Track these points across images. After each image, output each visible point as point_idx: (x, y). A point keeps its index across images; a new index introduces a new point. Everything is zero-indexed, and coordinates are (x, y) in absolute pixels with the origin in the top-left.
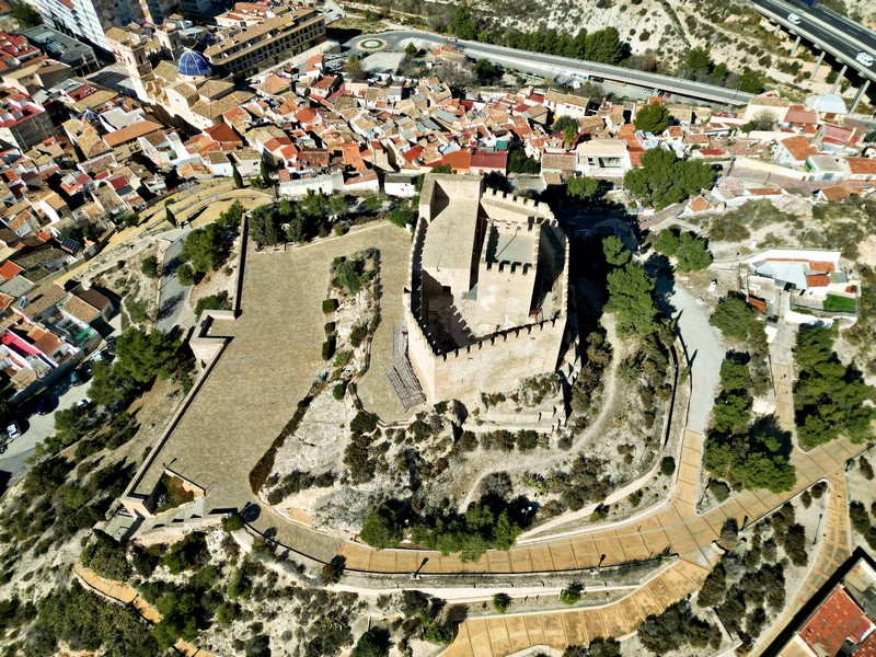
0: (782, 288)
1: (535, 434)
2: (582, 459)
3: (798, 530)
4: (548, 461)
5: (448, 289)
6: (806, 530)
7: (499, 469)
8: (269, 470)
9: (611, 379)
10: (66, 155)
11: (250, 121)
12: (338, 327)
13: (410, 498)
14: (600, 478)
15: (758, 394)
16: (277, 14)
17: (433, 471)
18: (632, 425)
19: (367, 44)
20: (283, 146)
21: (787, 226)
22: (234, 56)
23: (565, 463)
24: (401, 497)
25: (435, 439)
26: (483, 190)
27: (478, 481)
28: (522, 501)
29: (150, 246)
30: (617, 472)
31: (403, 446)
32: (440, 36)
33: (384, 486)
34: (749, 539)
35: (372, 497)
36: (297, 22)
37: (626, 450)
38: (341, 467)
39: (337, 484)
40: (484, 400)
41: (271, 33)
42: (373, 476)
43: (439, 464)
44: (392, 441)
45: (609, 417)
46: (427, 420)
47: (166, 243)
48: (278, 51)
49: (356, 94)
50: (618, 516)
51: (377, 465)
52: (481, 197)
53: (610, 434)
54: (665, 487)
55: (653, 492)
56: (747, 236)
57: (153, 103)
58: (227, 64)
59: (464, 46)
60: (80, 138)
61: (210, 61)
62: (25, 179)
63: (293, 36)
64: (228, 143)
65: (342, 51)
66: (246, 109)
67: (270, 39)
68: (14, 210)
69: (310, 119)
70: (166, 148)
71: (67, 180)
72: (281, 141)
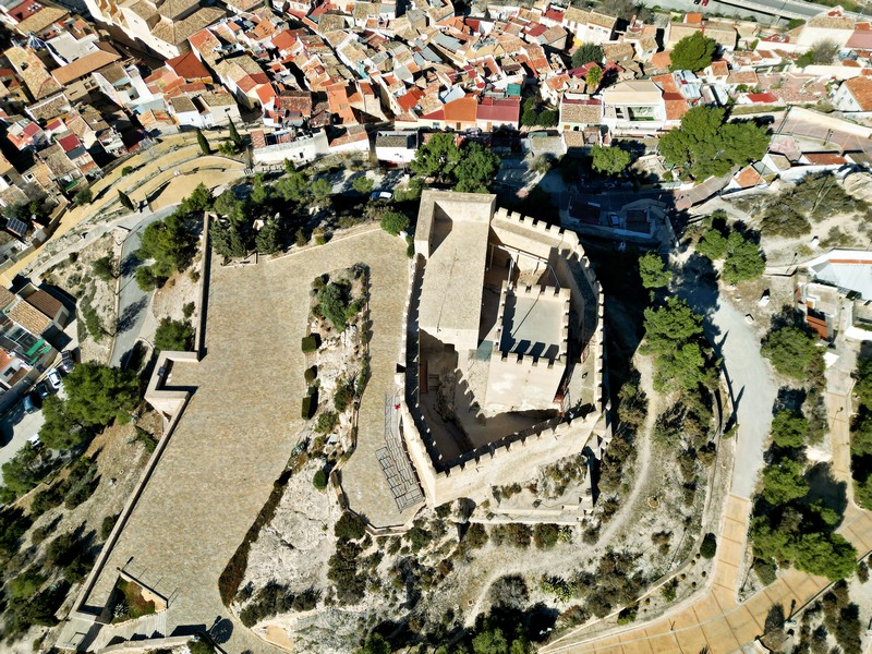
0: (844, 296)
1: (556, 527)
2: (610, 556)
3: (851, 612)
4: (569, 559)
5: (451, 347)
6: (860, 610)
7: (513, 570)
8: (241, 576)
9: (645, 442)
10: (12, 95)
11: (220, 49)
12: (320, 375)
13: (408, 616)
14: (631, 575)
15: (812, 442)
17: (434, 577)
18: (669, 506)
20: (259, 86)
21: (856, 218)
23: (590, 562)
24: (397, 618)
25: (436, 545)
26: (495, 209)
27: (488, 585)
28: (540, 607)
29: (104, 235)
30: (650, 566)
31: (399, 556)
33: (376, 606)
34: (797, 631)
35: (362, 619)
37: (662, 537)
38: (325, 584)
39: (320, 606)
40: (496, 494)
42: (364, 595)
43: (441, 568)
44: (385, 551)
45: (642, 496)
46: (427, 527)
47: (121, 233)
49: (343, 9)
50: (649, 613)
51: (368, 582)
52: (492, 217)
53: (643, 520)
54: (704, 574)
55: (690, 580)
56: (807, 229)
57: (110, 22)
60: (27, 73)
64: (195, 79)
66: (216, 33)
69: (289, 46)
70: (126, 86)
71: (16, 130)
72: (256, 79)
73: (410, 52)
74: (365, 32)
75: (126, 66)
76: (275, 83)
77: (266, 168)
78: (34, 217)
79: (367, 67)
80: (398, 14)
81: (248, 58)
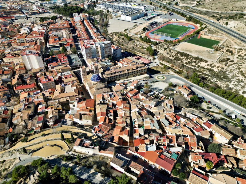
11: (101, 101)
16: (132, 65)
19: (159, 78)
20: (101, 116)
22: (113, 75)
29: (14, 159)
32: (186, 80)
36: (137, 68)
41: (128, 70)
48: (128, 75)
49: (141, 99)
58: (110, 77)
59: (193, 86)
60: (56, 92)
61: (106, 75)
62: (29, 104)
63: (134, 72)
64: (89, 108)
65: (150, 78)
66: (103, 96)
67: (127, 72)
68: (17, 114)
69: (120, 105)
70: (73, 103)
71: (40, 107)
72: (102, 114)
73: (150, 122)
74: (142, 109)
75: (77, 98)
76: (106, 117)
77: (74, 153)
78: (13, 139)
79: (136, 121)
80: (156, 105)
81: (106, 105)
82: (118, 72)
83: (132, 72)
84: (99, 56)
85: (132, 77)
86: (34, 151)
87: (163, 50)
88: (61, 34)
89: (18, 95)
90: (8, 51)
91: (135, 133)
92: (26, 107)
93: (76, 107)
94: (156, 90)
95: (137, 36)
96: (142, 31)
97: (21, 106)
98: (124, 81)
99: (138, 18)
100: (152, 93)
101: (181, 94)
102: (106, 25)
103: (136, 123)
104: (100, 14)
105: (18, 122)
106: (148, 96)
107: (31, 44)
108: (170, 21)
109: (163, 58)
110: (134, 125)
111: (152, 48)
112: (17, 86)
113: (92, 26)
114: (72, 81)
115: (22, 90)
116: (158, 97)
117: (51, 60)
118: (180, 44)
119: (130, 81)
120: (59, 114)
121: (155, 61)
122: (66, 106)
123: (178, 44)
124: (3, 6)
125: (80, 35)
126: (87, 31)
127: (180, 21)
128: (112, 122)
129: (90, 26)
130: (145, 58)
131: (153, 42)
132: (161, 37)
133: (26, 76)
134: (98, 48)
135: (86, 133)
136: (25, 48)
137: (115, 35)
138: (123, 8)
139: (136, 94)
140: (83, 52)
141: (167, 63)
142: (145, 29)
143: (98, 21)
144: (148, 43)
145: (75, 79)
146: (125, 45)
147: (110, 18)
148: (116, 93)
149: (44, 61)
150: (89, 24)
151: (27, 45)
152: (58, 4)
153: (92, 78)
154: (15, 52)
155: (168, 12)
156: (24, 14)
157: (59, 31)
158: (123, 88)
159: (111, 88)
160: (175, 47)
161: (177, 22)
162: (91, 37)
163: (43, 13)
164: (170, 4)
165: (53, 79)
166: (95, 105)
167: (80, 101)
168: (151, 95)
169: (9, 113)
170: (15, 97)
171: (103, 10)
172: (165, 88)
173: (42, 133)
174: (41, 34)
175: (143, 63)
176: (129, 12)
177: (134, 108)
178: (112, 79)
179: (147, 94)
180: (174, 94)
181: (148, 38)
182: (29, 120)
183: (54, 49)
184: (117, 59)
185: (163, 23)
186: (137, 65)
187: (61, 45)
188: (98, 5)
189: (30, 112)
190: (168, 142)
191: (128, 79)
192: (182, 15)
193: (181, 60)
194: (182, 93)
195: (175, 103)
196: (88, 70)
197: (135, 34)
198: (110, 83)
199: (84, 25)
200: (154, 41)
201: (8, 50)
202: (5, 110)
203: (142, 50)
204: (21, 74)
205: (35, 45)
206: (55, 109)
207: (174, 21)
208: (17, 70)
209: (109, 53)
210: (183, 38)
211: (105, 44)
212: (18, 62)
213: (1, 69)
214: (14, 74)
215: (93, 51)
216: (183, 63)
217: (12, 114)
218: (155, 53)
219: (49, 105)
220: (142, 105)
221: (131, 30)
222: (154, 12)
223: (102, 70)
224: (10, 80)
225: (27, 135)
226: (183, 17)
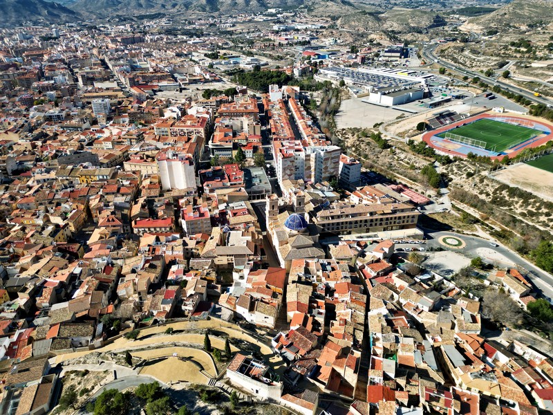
10: (195, 249)
11: (301, 275)
16: (382, 203)
19: (448, 241)
20: (297, 312)
22: (335, 221)
29: (106, 372)
32: (519, 256)
36: (394, 212)
41: (371, 214)
48: (371, 225)
49: (397, 286)
57: (270, 230)
58: (329, 224)
59: (537, 275)
60: (209, 241)
61: (319, 219)
62: (153, 259)
63: (387, 219)
64: (272, 287)
65: (424, 239)
66: (307, 264)
67: (368, 217)
68: (128, 277)
69: (343, 293)
70: (240, 270)
71: (174, 268)
72: (299, 306)
73: (414, 347)
74: (397, 311)
75: (249, 260)
76: (309, 315)
77: (226, 387)
78: (112, 328)
79: (378, 339)
80: (434, 309)
81: (311, 288)
82: (347, 216)
83: (381, 219)
84: (310, 177)
85: (381, 231)
86: (147, 363)
87: (464, 176)
88: (240, 125)
89: (137, 239)
90: (135, 150)
91: (373, 368)
92: (147, 265)
93: (245, 281)
94: (438, 271)
95: (402, 140)
96: (415, 131)
97: (138, 261)
98: (358, 237)
99: (409, 100)
100: (426, 277)
101: (502, 291)
102: (335, 111)
103: (377, 343)
104: (324, 88)
105: (127, 293)
106: (416, 282)
107: (180, 140)
108: (486, 113)
109: (462, 196)
110: (372, 347)
111: (437, 169)
112: (138, 219)
113: (305, 113)
114: (247, 223)
115: (147, 230)
116: (442, 289)
117: (210, 175)
118: (510, 168)
119: (375, 239)
120: (209, 290)
121: (441, 200)
122: (224, 275)
123: (504, 166)
124: (143, 66)
125: (276, 128)
126: (292, 121)
127: (512, 112)
128: (319, 331)
129: (300, 112)
130: (417, 190)
131: (439, 155)
132: (459, 147)
133: (159, 201)
134: (309, 160)
135: (260, 344)
136: (167, 146)
137: (350, 135)
138: (376, 79)
139: (386, 272)
140: (278, 164)
141: (472, 209)
142: (421, 127)
143: (318, 104)
144: (428, 158)
145: (253, 218)
146: (371, 156)
147: (344, 98)
148: (338, 263)
149: (197, 175)
150: (298, 109)
151: (171, 140)
152: (242, 66)
153: (287, 222)
154: (147, 153)
155: (484, 91)
156: (176, 81)
157: (235, 118)
158: (357, 253)
159: (326, 249)
160: (497, 172)
161: (505, 114)
162: (298, 135)
163: (212, 81)
164: (489, 74)
165: (208, 215)
166: (286, 284)
167: (255, 268)
168: (422, 280)
169: (114, 272)
170: (131, 242)
171: (332, 81)
172: (462, 269)
173: (167, 325)
174: (200, 121)
175: (411, 202)
176: (390, 86)
177: (378, 307)
178: (333, 229)
179: (412, 277)
180: (484, 287)
181: (427, 146)
182: (149, 293)
183: (221, 153)
184: (349, 185)
185: (469, 115)
186: (396, 205)
187: (236, 146)
188: (322, 71)
189: (153, 276)
190: (458, 411)
191: (371, 234)
192: (518, 101)
193: (510, 206)
194: (506, 289)
195: (486, 311)
196: (281, 203)
197: (397, 135)
198: (325, 237)
199: (288, 110)
200: (442, 153)
201: (136, 148)
202: (108, 264)
203: (412, 171)
204: (151, 197)
205: (186, 142)
206: (201, 278)
207: (497, 111)
208: (144, 187)
209: (332, 171)
210: (518, 152)
211: (327, 152)
212: (150, 172)
213: (116, 183)
214: (137, 194)
215: (298, 165)
216: (515, 213)
217: (120, 276)
218: (442, 182)
219: (192, 268)
220: (399, 303)
221: (389, 125)
222: (448, 90)
223: (311, 207)
224: (128, 205)
225: (140, 325)
226: (522, 106)
